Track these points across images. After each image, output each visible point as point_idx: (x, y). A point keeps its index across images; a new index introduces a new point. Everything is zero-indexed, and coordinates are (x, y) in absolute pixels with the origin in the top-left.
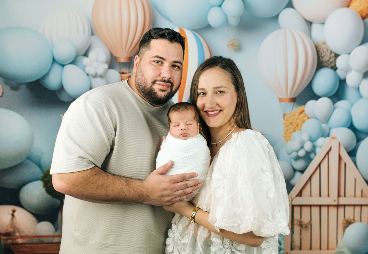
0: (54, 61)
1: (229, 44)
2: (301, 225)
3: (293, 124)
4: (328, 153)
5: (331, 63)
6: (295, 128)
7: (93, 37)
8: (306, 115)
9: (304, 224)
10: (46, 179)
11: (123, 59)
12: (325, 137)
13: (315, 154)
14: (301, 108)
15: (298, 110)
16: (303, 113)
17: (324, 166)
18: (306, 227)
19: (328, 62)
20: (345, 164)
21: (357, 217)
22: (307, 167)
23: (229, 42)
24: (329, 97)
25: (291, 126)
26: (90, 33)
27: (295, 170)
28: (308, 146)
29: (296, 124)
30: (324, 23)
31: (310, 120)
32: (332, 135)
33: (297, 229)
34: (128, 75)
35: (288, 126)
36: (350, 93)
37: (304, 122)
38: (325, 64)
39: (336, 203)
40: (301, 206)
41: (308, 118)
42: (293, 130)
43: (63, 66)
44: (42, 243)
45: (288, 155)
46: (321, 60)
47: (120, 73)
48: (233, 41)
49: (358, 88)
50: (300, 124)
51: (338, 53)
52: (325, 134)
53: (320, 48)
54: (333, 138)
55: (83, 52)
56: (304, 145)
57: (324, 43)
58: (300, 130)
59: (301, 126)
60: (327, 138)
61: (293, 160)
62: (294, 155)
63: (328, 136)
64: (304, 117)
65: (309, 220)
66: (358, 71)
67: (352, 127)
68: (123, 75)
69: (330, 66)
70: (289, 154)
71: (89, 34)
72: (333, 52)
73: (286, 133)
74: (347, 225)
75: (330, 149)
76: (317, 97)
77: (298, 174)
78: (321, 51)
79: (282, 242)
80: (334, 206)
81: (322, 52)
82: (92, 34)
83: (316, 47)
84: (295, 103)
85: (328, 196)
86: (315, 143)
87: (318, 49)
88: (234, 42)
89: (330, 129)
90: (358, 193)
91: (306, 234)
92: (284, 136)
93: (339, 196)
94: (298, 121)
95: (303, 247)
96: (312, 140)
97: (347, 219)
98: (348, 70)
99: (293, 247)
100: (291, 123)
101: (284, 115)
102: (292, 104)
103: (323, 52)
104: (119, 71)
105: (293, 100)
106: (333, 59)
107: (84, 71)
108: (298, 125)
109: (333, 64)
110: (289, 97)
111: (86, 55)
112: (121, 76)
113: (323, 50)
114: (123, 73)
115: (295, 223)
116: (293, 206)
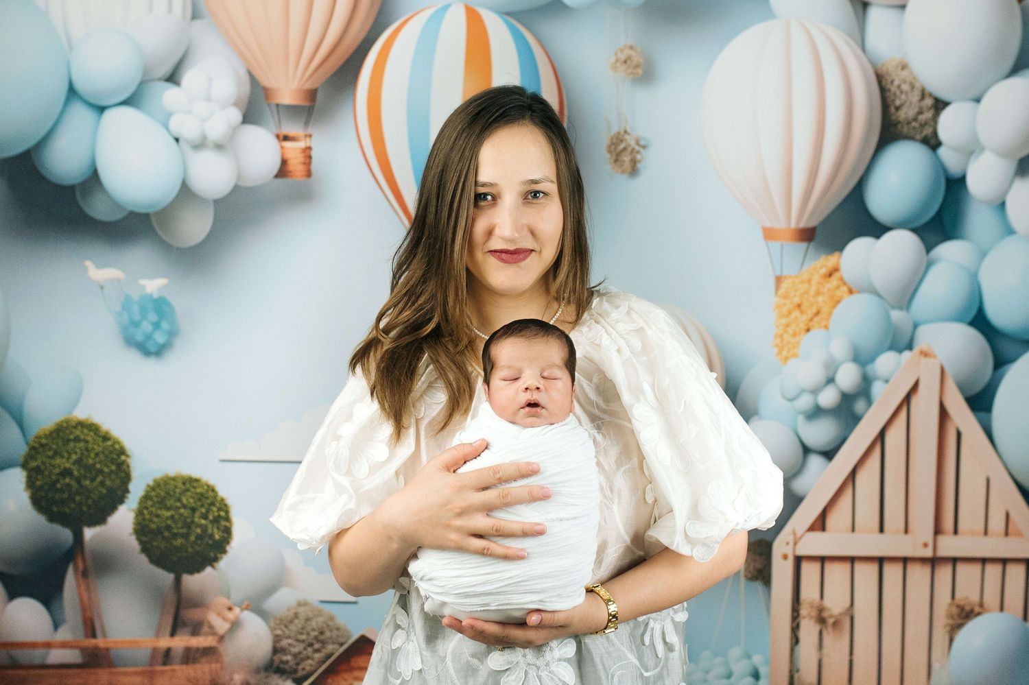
0: (72, 92)
1: (617, 61)
2: (822, 621)
3: (803, 308)
4: (907, 399)
5: (923, 125)
6: (811, 320)
7: (197, 23)
8: (845, 284)
9: (831, 616)
10: (34, 464)
11: (288, 95)
12: (900, 351)
13: (869, 402)
14: (831, 261)
15: (821, 268)
16: (837, 275)
17: (895, 438)
18: (836, 624)
19: (914, 124)
20: (959, 435)
21: (991, 597)
22: (843, 441)
23: (616, 54)
24: (915, 230)
25: (797, 313)
26: (189, 14)
27: (806, 450)
28: (848, 377)
29: (814, 310)
30: (903, 7)
31: (856, 297)
32: (920, 344)
33: (809, 630)
34: (301, 144)
35: (790, 313)
36: (978, 219)
37: (838, 302)
38: (905, 130)
39: (928, 553)
40: (823, 560)
41: (851, 292)
42: (802, 326)
43: (102, 109)
44: (16, 665)
45: (788, 404)
46: (893, 118)
47: (278, 136)
48: (628, 52)
49: (1003, 204)
50: (825, 310)
51: (944, 96)
52: (902, 342)
53: (889, 80)
54: (925, 354)
55: (166, 69)
56: (835, 372)
57: (904, 67)
58: (826, 327)
59: (830, 314)
60: (907, 354)
61: (801, 419)
62: (805, 402)
63: (910, 347)
64: (838, 287)
65: (848, 604)
66: (1004, 155)
67: (980, 321)
68: (287, 144)
69: (918, 137)
70: (791, 400)
71: (184, 16)
72: (930, 95)
73: (781, 336)
74: (960, 621)
75: (915, 387)
76: (877, 229)
77: (815, 462)
78: (893, 89)
79: (763, 671)
80: (923, 560)
81: (895, 94)
82: (196, 15)
83: (880, 78)
84: (812, 244)
85: (906, 531)
86: (869, 368)
87: (884, 83)
88: (633, 53)
89: (916, 326)
90: (997, 523)
91: (836, 647)
92: (777, 346)
93: (938, 531)
94: (820, 299)
96: (862, 359)
97: (962, 603)
98: (972, 149)
100: (799, 306)
101: (779, 280)
102: (804, 245)
103: (898, 93)
104: (276, 131)
105: (807, 235)
106: (928, 115)
107: (167, 128)
108: (818, 313)
109: (928, 131)
110: (793, 225)
111: (173, 78)
112: (282, 147)
113: (899, 87)
114: (286, 138)
115: (804, 611)
116: (798, 560)
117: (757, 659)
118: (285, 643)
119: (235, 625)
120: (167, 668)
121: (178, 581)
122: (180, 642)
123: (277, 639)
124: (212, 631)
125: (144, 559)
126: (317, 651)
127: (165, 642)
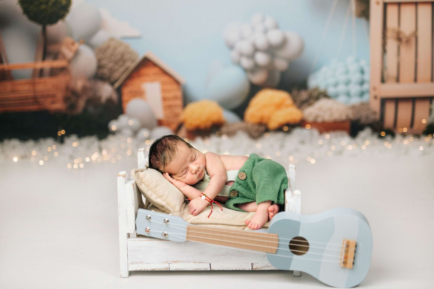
2: (399, 39)
9: (405, 37)
18: (408, 41)
33: (392, 45)
40: (399, 4)
65: (414, 29)
79: (367, 69)
91: (408, 54)
95: (402, 77)
99: (385, 78)
115: (389, 34)
116: (385, 5)
117: (363, 63)
118: (104, 62)
119: (77, 53)
120: (42, 80)
121: (44, 30)
122: (48, 64)
123: (99, 60)
124: (64, 57)
125: (24, 19)
126: (121, 66)
127: (40, 65)
